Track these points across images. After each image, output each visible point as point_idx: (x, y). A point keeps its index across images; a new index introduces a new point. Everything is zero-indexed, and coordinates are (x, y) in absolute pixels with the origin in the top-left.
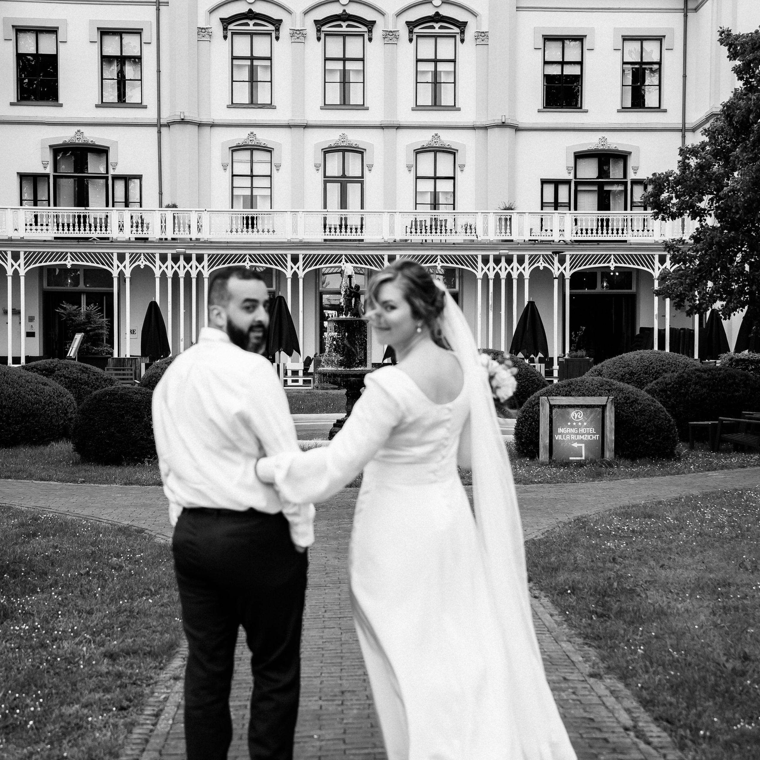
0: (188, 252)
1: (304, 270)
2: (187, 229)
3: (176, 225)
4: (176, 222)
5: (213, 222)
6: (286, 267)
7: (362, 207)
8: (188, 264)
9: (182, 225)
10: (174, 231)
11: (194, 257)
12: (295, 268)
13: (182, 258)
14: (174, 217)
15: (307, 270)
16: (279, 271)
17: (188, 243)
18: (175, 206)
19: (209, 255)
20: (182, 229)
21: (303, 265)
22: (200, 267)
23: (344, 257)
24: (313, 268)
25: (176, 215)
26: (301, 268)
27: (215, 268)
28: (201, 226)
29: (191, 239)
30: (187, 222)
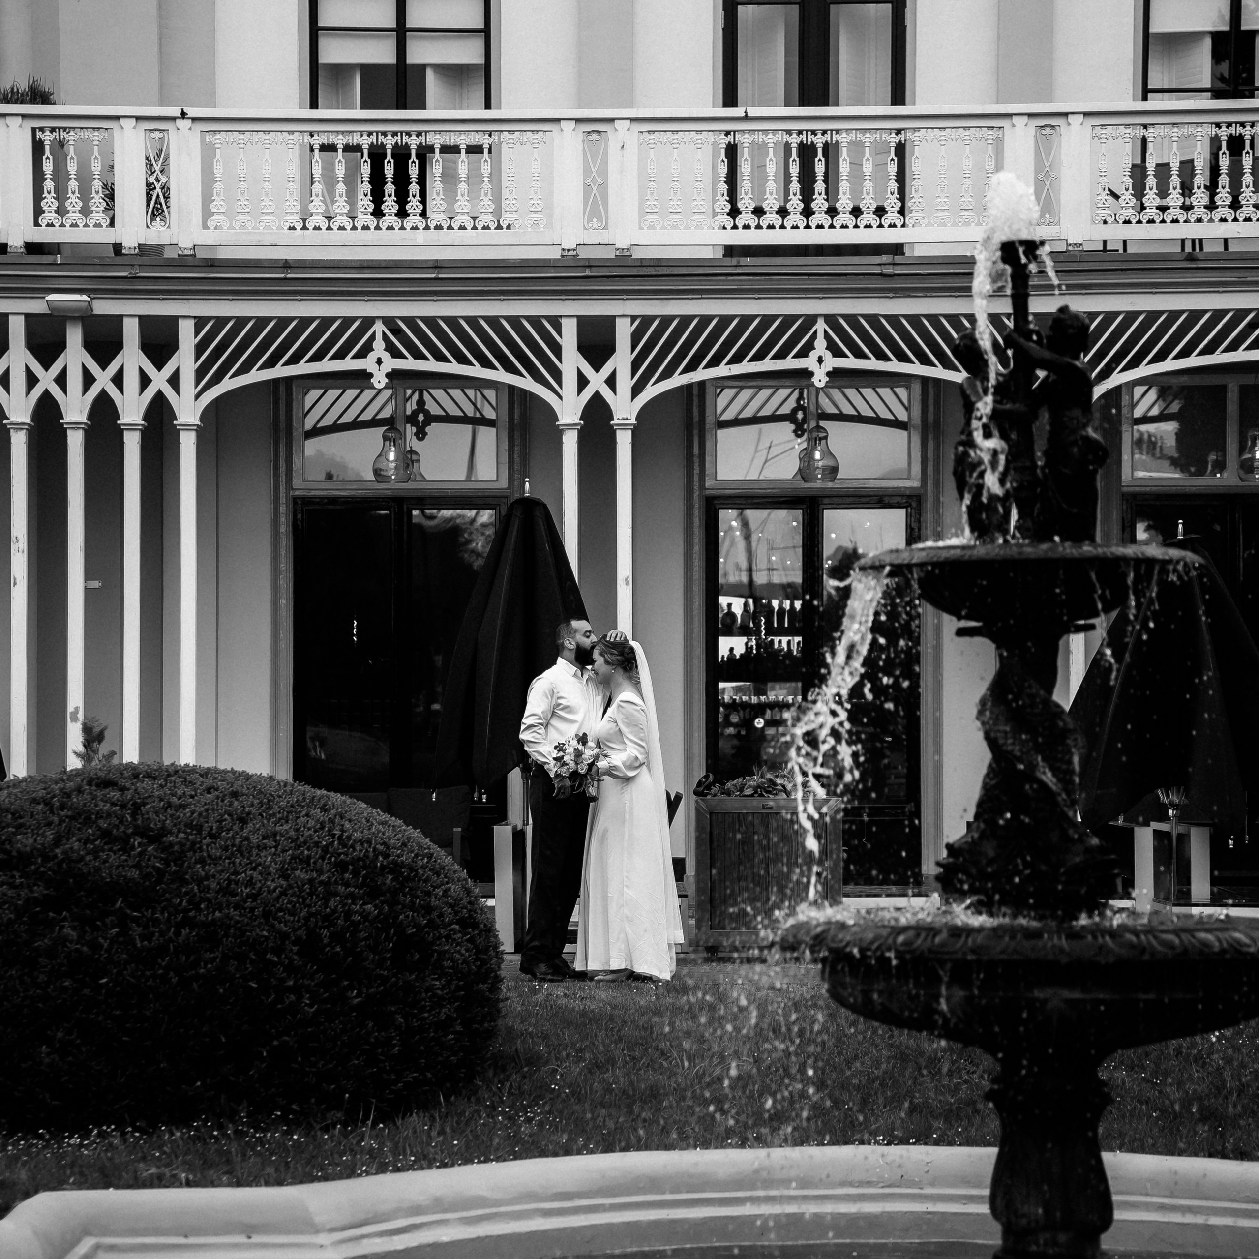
0: (104, 307)
1: (636, 390)
2: (97, 201)
3: (49, 185)
4: (48, 167)
5: (218, 170)
6: (557, 375)
7: (898, 96)
8: (104, 365)
9: (73, 184)
10: (38, 212)
11: (131, 331)
12: (597, 381)
13: (74, 337)
14: (38, 148)
15: (651, 391)
16: (525, 394)
17: (104, 266)
18: (39, 96)
19: (200, 322)
20: (74, 202)
21: (635, 366)
22: (159, 380)
23: (821, 326)
24: (678, 380)
25: (47, 138)
26: (625, 382)
27: (228, 384)
28: (166, 189)
29: (117, 248)
30: (96, 167)
